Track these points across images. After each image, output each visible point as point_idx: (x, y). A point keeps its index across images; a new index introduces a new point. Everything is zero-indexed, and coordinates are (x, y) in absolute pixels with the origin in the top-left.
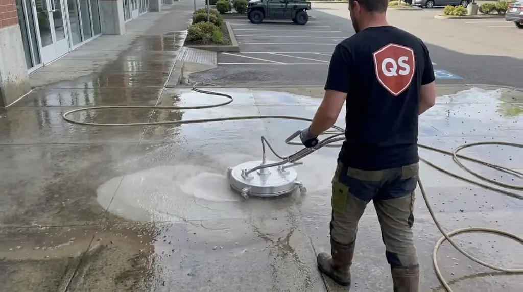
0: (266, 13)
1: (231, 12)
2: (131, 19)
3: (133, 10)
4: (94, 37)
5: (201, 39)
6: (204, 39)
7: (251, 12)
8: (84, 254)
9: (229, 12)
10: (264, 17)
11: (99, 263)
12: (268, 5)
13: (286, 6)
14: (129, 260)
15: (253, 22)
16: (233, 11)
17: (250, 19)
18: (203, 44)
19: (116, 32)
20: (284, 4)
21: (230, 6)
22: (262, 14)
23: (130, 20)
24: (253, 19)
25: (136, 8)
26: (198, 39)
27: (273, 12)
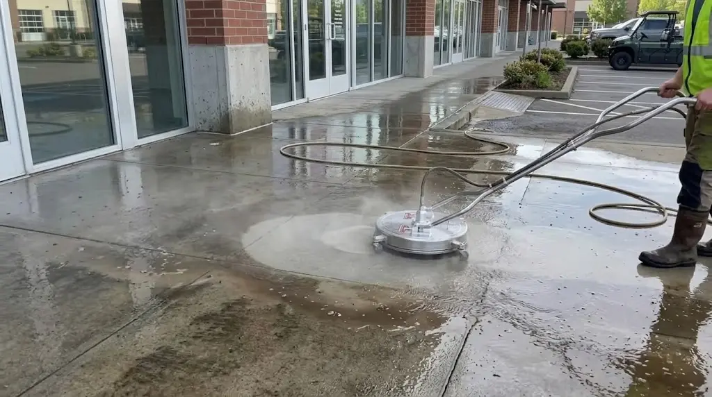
0: (636, 55)
1: (588, 56)
2: (450, 63)
3: (455, 52)
4: (390, 79)
5: (520, 82)
6: (523, 84)
7: (613, 54)
8: (184, 286)
9: (584, 56)
10: (633, 61)
11: (191, 299)
12: (640, 45)
13: (669, 45)
14: (223, 304)
15: (615, 69)
16: (591, 55)
17: (611, 65)
18: (520, 88)
19: (419, 75)
20: (667, 43)
21: (586, 49)
22: (630, 57)
23: (447, 64)
24: (616, 65)
25: (460, 51)
26: (516, 81)
27: (648, 54)
